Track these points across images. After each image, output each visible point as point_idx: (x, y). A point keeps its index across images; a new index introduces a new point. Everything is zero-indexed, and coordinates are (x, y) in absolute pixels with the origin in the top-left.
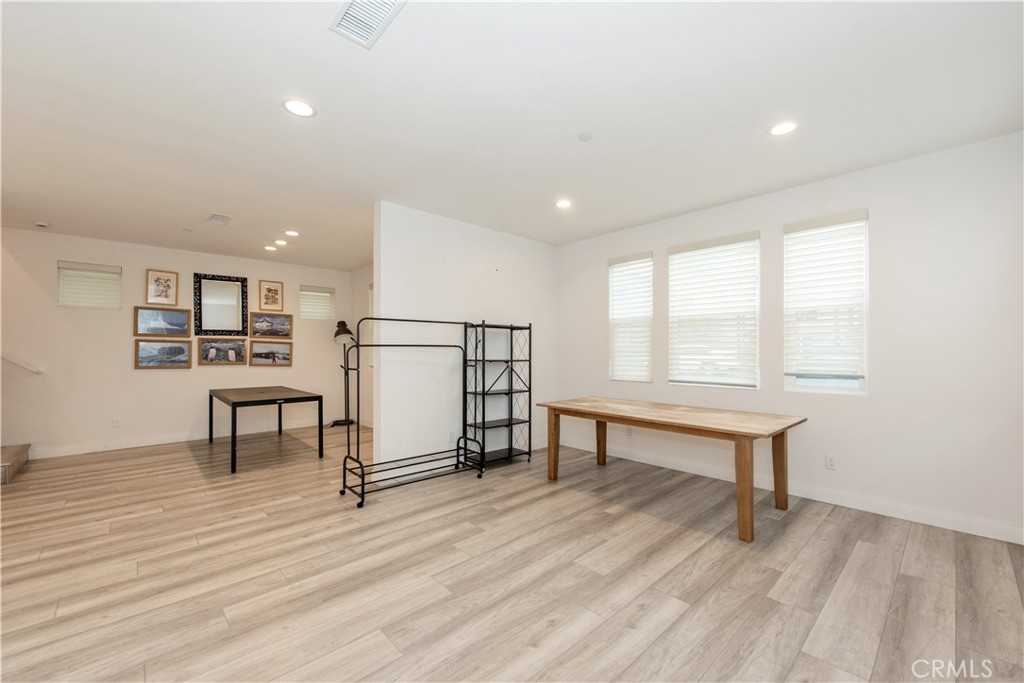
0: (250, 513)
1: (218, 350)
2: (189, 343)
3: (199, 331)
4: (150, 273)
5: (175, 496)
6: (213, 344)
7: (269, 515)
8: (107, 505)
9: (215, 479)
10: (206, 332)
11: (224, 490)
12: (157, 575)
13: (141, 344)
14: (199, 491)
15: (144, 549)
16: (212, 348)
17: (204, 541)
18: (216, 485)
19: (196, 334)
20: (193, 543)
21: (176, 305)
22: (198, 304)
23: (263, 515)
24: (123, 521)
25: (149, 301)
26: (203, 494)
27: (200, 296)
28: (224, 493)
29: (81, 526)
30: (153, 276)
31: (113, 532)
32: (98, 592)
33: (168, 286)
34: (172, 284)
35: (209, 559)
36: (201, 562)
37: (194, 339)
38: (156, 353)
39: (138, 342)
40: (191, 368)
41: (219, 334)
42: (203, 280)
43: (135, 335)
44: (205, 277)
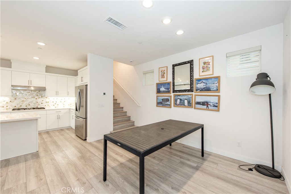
1: (181, 100)
2: (171, 96)
3: (174, 91)
6: (179, 97)
10: (176, 91)
13: (158, 97)
21: (167, 80)
22: (174, 78)
25: (160, 80)
37: (172, 94)
38: (161, 101)
39: (157, 96)
40: (171, 108)
41: (181, 92)
42: (175, 67)
43: (156, 94)
44: (176, 65)
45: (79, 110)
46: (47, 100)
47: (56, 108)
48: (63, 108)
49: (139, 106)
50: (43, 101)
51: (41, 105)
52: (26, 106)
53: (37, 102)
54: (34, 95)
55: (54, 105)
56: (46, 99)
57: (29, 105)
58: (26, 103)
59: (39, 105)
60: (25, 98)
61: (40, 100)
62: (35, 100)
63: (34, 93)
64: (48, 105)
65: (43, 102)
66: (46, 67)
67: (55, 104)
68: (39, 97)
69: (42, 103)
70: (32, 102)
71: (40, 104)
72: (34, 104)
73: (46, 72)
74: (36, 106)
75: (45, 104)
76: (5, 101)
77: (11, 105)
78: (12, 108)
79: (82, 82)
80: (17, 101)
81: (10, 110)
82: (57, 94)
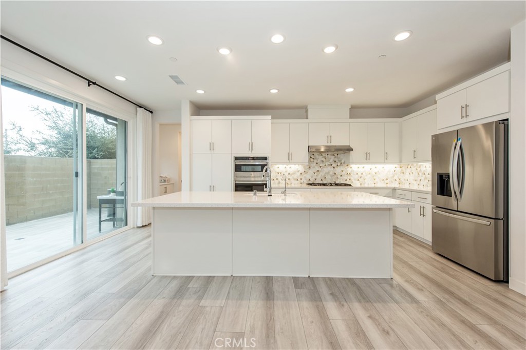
45: (460, 192)
46: (349, 170)
47: (363, 186)
48: (373, 185)
50: (342, 171)
51: (340, 179)
52: (322, 180)
53: (335, 174)
54: (331, 161)
55: (358, 180)
56: (346, 167)
57: (325, 178)
58: (322, 175)
59: (337, 178)
60: (321, 167)
61: (338, 170)
62: (333, 169)
63: (331, 158)
64: (350, 179)
65: (342, 174)
66: (350, 109)
67: (361, 177)
68: (338, 165)
69: (341, 176)
70: (328, 173)
71: (339, 177)
72: (332, 176)
73: (350, 118)
74: (334, 180)
75: (345, 178)
76: (299, 171)
77: (305, 177)
78: (306, 182)
79: (465, 120)
80: (311, 172)
81: (305, 185)
82: (367, 158)
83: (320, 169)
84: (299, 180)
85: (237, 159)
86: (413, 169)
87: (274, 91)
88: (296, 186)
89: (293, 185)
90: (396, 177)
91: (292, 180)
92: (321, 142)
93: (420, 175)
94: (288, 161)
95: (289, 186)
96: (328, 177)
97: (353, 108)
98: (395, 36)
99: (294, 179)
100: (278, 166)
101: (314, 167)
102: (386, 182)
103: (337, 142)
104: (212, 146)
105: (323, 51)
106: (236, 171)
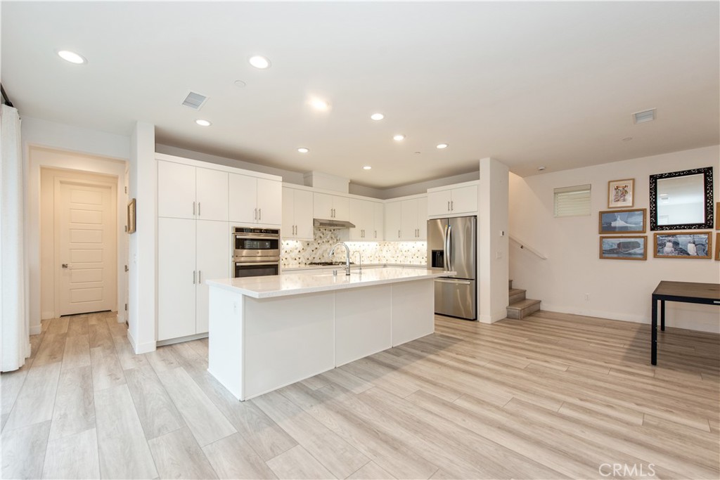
0: (629, 411)
1: (676, 244)
2: (645, 238)
3: (655, 226)
4: (611, 184)
5: (585, 363)
6: (670, 238)
7: (644, 423)
8: (543, 351)
9: (629, 363)
10: (662, 227)
11: (628, 377)
12: (511, 414)
13: (604, 240)
14: (606, 368)
15: (526, 391)
16: (669, 241)
17: (565, 411)
18: (624, 368)
19: (652, 229)
20: (554, 407)
21: (633, 206)
22: (654, 202)
23: (639, 421)
24: (538, 365)
25: (611, 206)
26: (606, 371)
27: (656, 195)
28: (625, 379)
29: (518, 357)
30: (613, 185)
31: (526, 370)
32: (480, 402)
33: (626, 191)
34: (630, 190)
35: (551, 428)
36: (543, 425)
37: (650, 234)
38: (616, 247)
39: (602, 238)
40: (646, 259)
41: (676, 229)
42: (658, 180)
43: (600, 233)
44: (661, 176)
49: (544, 259)
52: (320, 259)
54: (328, 237)
57: (323, 256)
58: (320, 254)
60: (319, 244)
63: (328, 234)
66: (349, 184)
68: (334, 242)
73: (350, 193)
76: (296, 249)
77: (303, 256)
78: (304, 262)
79: (450, 212)
80: (309, 249)
81: (303, 266)
82: (363, 235)
83: (318, 246)
84: (297, 259)
85: (238, 230)
86: (391, 247)
87: (303, 151)
88: (294, 267)
89: (291, 266)
90: (377, 255)
91: (289, 259)
92: (326, 216)
93: (398, 251)
94: (292, 236)
95: (286, 267)
96: (326, 255)
97: (352, 183)
98: (438, 145)
99: (292, 259)
100: (287, 242)
101: (313, 244)
102: (371, 259)
103: (340, 217)
104: (197, 209)
105: (392, 137)
106: (236, 248)
